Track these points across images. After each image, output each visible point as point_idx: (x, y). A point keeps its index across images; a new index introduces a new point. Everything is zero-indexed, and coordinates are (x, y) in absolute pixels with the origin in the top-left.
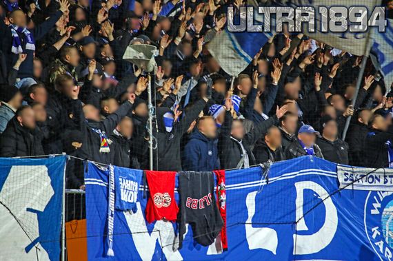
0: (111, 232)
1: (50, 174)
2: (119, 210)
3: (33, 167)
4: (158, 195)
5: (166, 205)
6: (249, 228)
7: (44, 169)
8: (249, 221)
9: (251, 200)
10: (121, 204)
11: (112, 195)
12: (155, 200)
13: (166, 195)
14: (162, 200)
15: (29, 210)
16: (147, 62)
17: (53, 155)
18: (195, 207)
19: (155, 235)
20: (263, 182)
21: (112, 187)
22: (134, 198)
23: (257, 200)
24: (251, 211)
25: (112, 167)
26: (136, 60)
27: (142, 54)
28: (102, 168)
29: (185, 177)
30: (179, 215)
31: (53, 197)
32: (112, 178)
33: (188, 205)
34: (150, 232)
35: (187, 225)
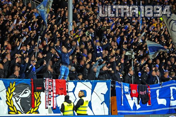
0: (122, 99)
1: (107, 84)
2: (124, 94)
3: (102, 83)
4: (133, 90)
5: (135, 93)
6: (158, 99)
7: (105, 83)
8: (158, 97)
9: (158, 92)
10: (125, 92)
11: (122, 90)
12: (132, 92)
13: (135, 90)
14: (134, 92)
15: (101, 94)
16: (131, 56)
17: (107, 80)
18: (142, 94)
19: (134, 100)
20: (161, 87)
21: (122, 88)
22: (128, 91)
23: (160, 92)
24: (158, 95)
25: (122, 83)
26: (129, 55)
27: (130, 54)
28: (119, 83)
29: (140, 86)
30: (139, 96)
31: (108, 91)
32: (122, 86)
33: (140, 93)
34: (132, 99)
35: (140, 98)
